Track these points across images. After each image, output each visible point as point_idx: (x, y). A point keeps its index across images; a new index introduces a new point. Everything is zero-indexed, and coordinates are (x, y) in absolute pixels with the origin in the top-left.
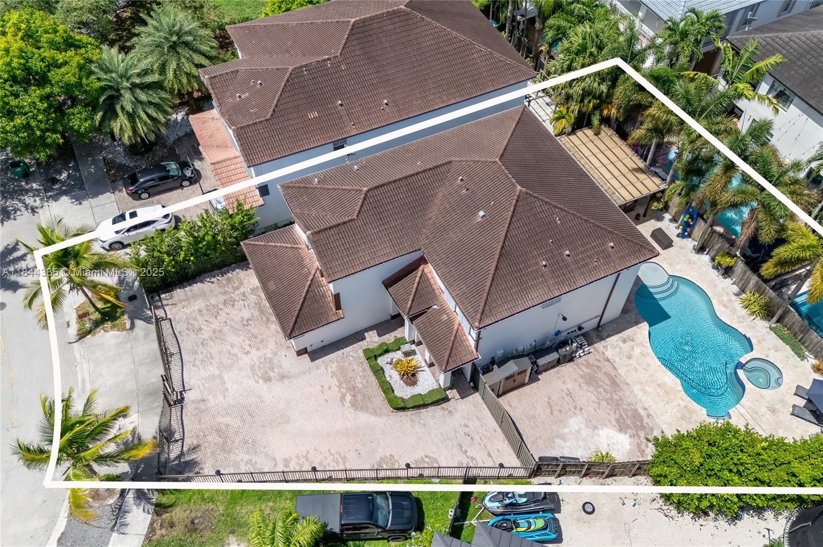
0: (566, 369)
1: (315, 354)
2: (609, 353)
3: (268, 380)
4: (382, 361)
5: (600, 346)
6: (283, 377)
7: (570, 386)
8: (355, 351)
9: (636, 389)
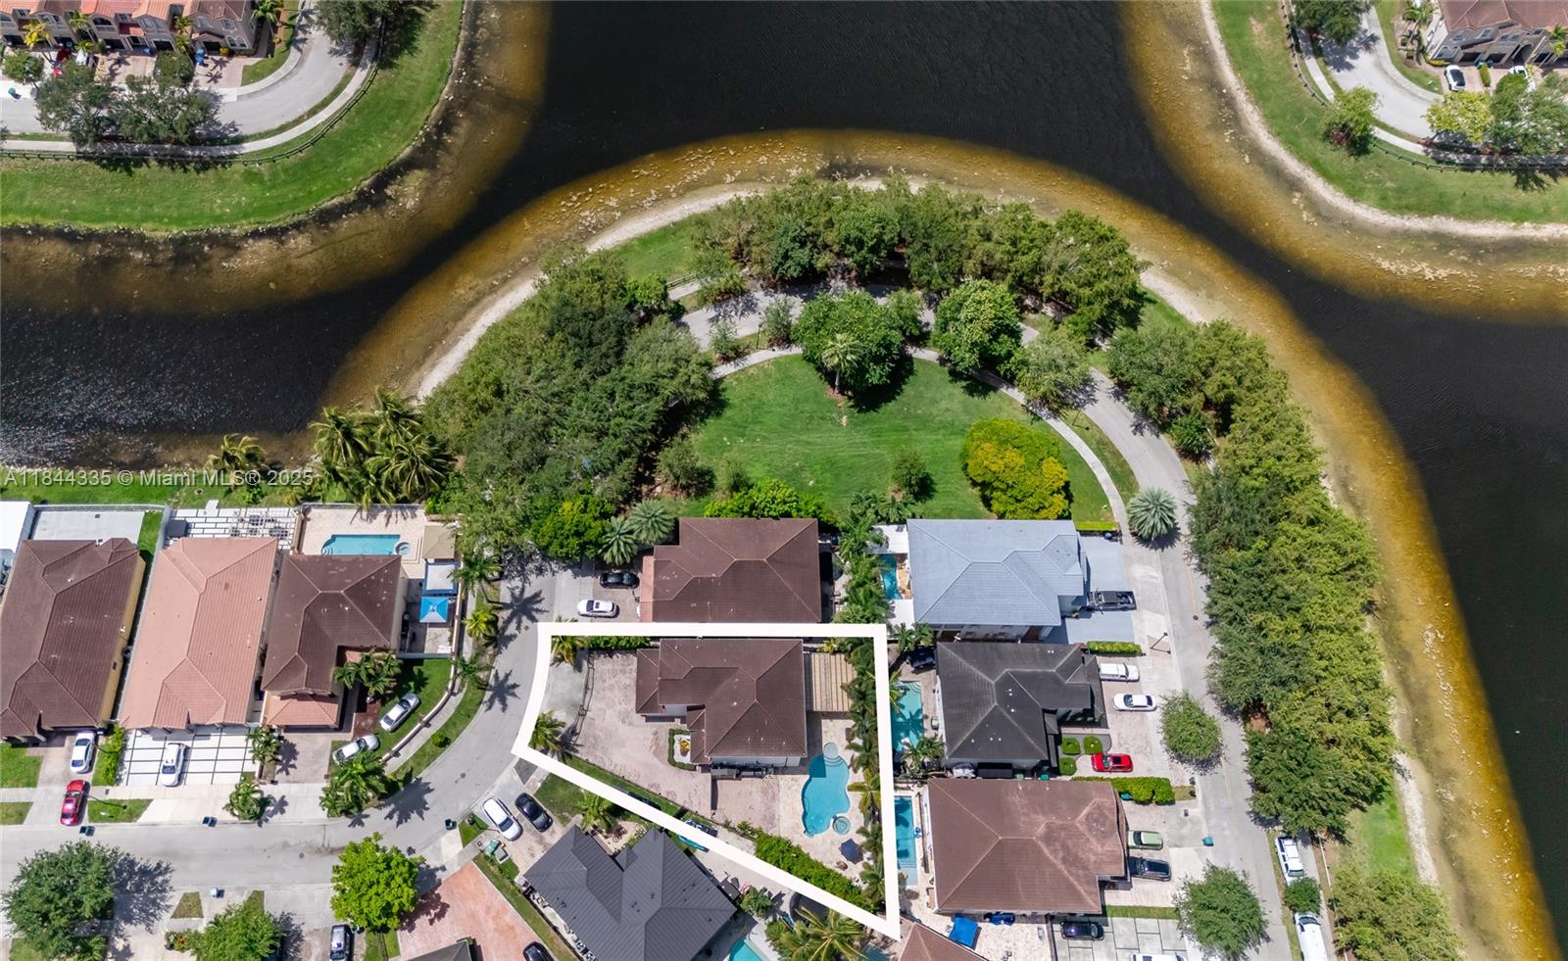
0: (757, 780)
1: (648, 719)
2: (781, 783)
3: (624, 722)
4: (677, 737)
5: (779, 777)
6: (630, 724)
7: (754, 790)
8: (667, 726)
9: (781, 805)
